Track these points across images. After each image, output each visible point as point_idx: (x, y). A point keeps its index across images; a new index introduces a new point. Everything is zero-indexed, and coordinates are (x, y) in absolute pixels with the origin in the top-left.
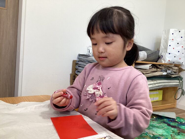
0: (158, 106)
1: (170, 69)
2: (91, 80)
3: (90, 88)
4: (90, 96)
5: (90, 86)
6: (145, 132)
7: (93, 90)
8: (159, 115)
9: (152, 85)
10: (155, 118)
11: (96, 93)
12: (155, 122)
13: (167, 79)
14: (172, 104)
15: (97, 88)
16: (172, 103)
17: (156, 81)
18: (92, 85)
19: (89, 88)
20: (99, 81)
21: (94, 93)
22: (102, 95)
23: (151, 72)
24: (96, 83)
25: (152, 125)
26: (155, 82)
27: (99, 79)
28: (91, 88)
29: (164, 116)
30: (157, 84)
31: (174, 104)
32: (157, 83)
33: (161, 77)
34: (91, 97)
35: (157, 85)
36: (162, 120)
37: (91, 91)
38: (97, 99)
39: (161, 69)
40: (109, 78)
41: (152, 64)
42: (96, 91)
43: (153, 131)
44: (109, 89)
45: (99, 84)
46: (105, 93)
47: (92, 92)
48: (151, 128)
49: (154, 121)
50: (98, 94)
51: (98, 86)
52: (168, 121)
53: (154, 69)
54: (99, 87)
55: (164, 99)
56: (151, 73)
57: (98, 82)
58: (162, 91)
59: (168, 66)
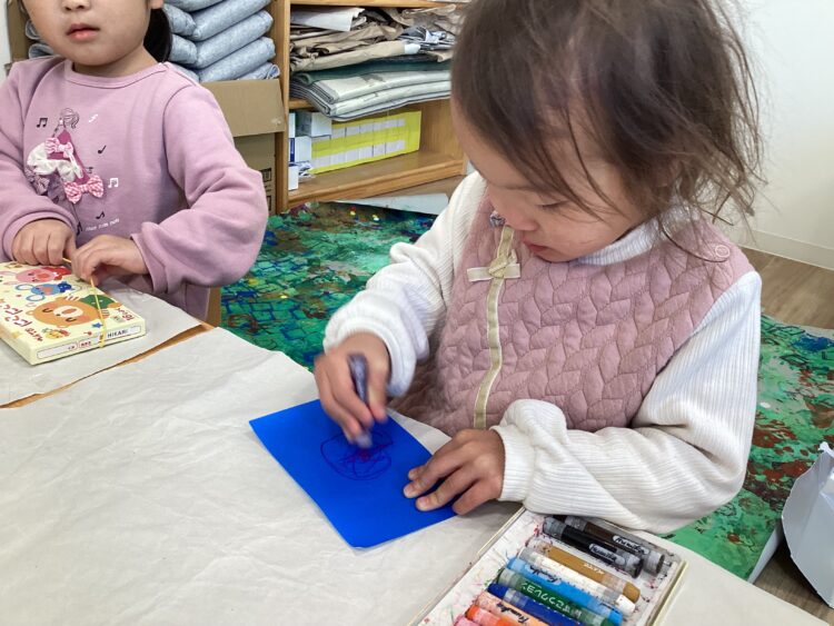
0: (398, 175)
1: (440, 25)
2: (38, 126)
3: (39, 157)
4: (47, 181)
5: (35, 151)
6: (328, 271)
7: (51, 161)
8: (390, 207)
9: (366, 98)
10: (376, 219)
11: (63, 171)
12: (372, 233)
13: (424, 67)
14: (452, 162)
15: (62, 153)
16: (451, 157)
17: (381, 80)
18: (43, 144)
19: (34, 158)
20: (61, 130)
21: (56, 173)
22: (80, 177)
23: (363, 43)
24: (53, 136)
25: (360, 244)
26: (377, 84)
27: (61, 122)
28: (41, 155)
29: (408, 210)
30: (384, 93)
31: (460, 162)
32: (385, 89)
33: (401, 63)
34: (49, 184)
35: (383, 96)
36: (400, 225)
37: (45, 167)
38: (68, 190)
39: (405, 27)
40: (94, 118)
41: (362, 10)
42: (62, 165)
43: (356, 265)
44: (100, 152)
45: (65, 138)
46: (91, 168)
47: (51, 170)
48: (352, 256)
49: (368, 232)
50: (68, 174)
51: (62, 148)
52: (419, 226)
53: (374, 30)
54: (67, 149)
55: (425, 144)
56: (361, 46)
57: (59, 133)
58: (420, 113)
59: (432, 14)
